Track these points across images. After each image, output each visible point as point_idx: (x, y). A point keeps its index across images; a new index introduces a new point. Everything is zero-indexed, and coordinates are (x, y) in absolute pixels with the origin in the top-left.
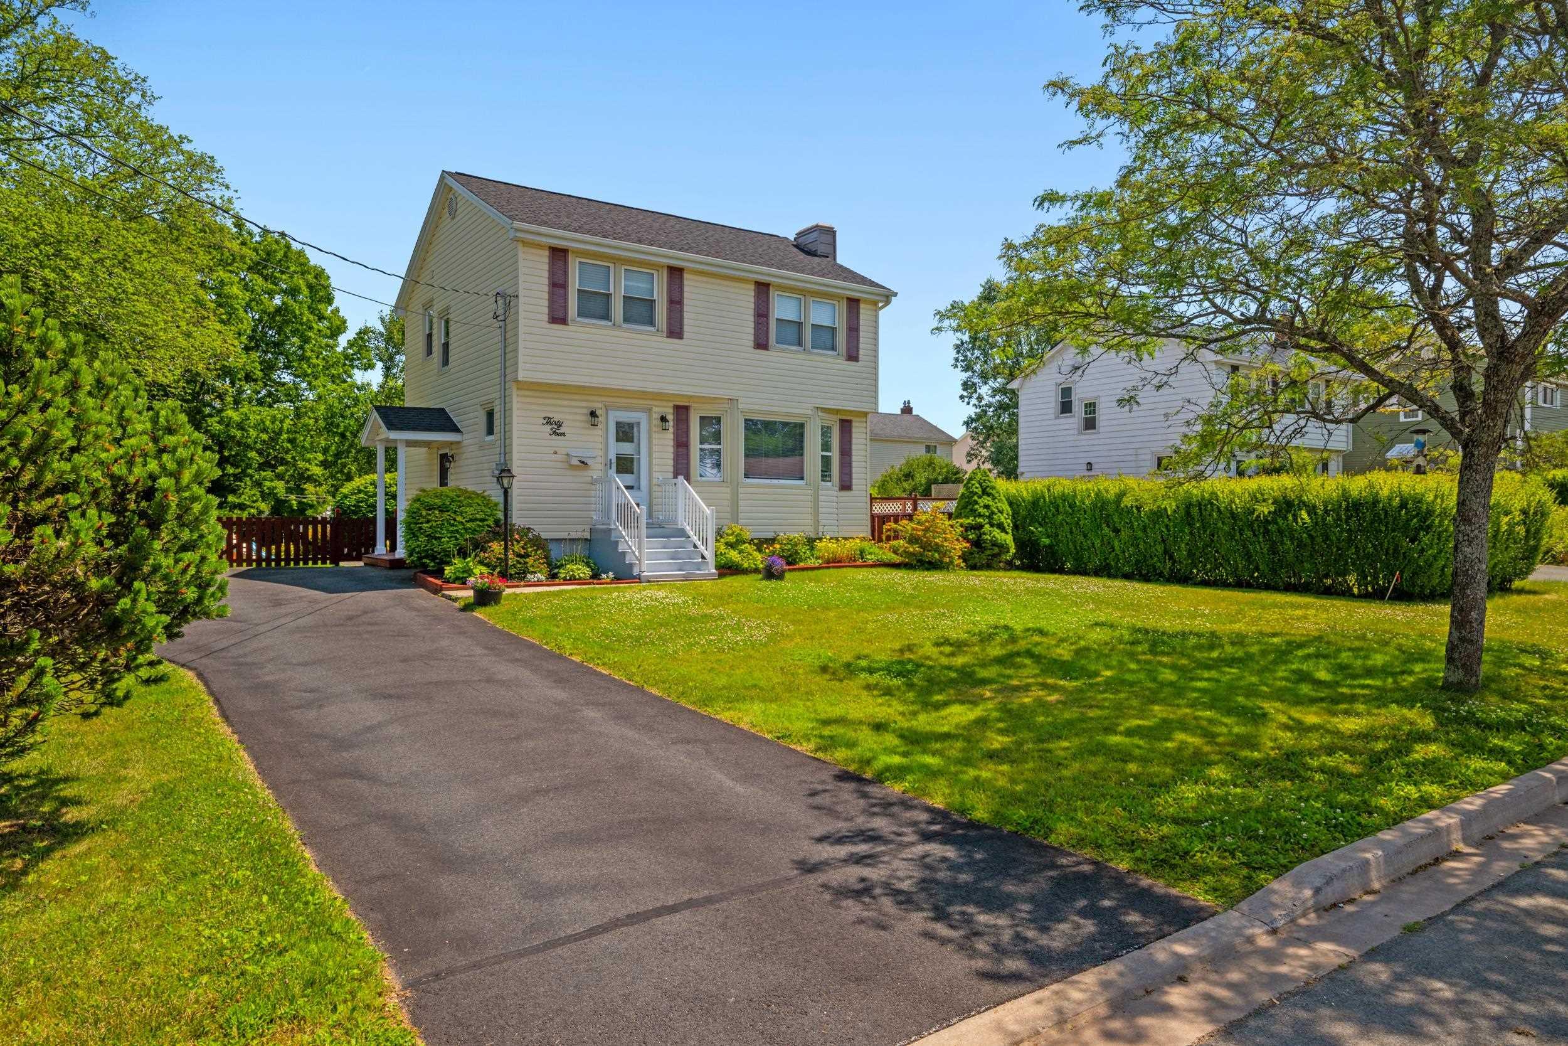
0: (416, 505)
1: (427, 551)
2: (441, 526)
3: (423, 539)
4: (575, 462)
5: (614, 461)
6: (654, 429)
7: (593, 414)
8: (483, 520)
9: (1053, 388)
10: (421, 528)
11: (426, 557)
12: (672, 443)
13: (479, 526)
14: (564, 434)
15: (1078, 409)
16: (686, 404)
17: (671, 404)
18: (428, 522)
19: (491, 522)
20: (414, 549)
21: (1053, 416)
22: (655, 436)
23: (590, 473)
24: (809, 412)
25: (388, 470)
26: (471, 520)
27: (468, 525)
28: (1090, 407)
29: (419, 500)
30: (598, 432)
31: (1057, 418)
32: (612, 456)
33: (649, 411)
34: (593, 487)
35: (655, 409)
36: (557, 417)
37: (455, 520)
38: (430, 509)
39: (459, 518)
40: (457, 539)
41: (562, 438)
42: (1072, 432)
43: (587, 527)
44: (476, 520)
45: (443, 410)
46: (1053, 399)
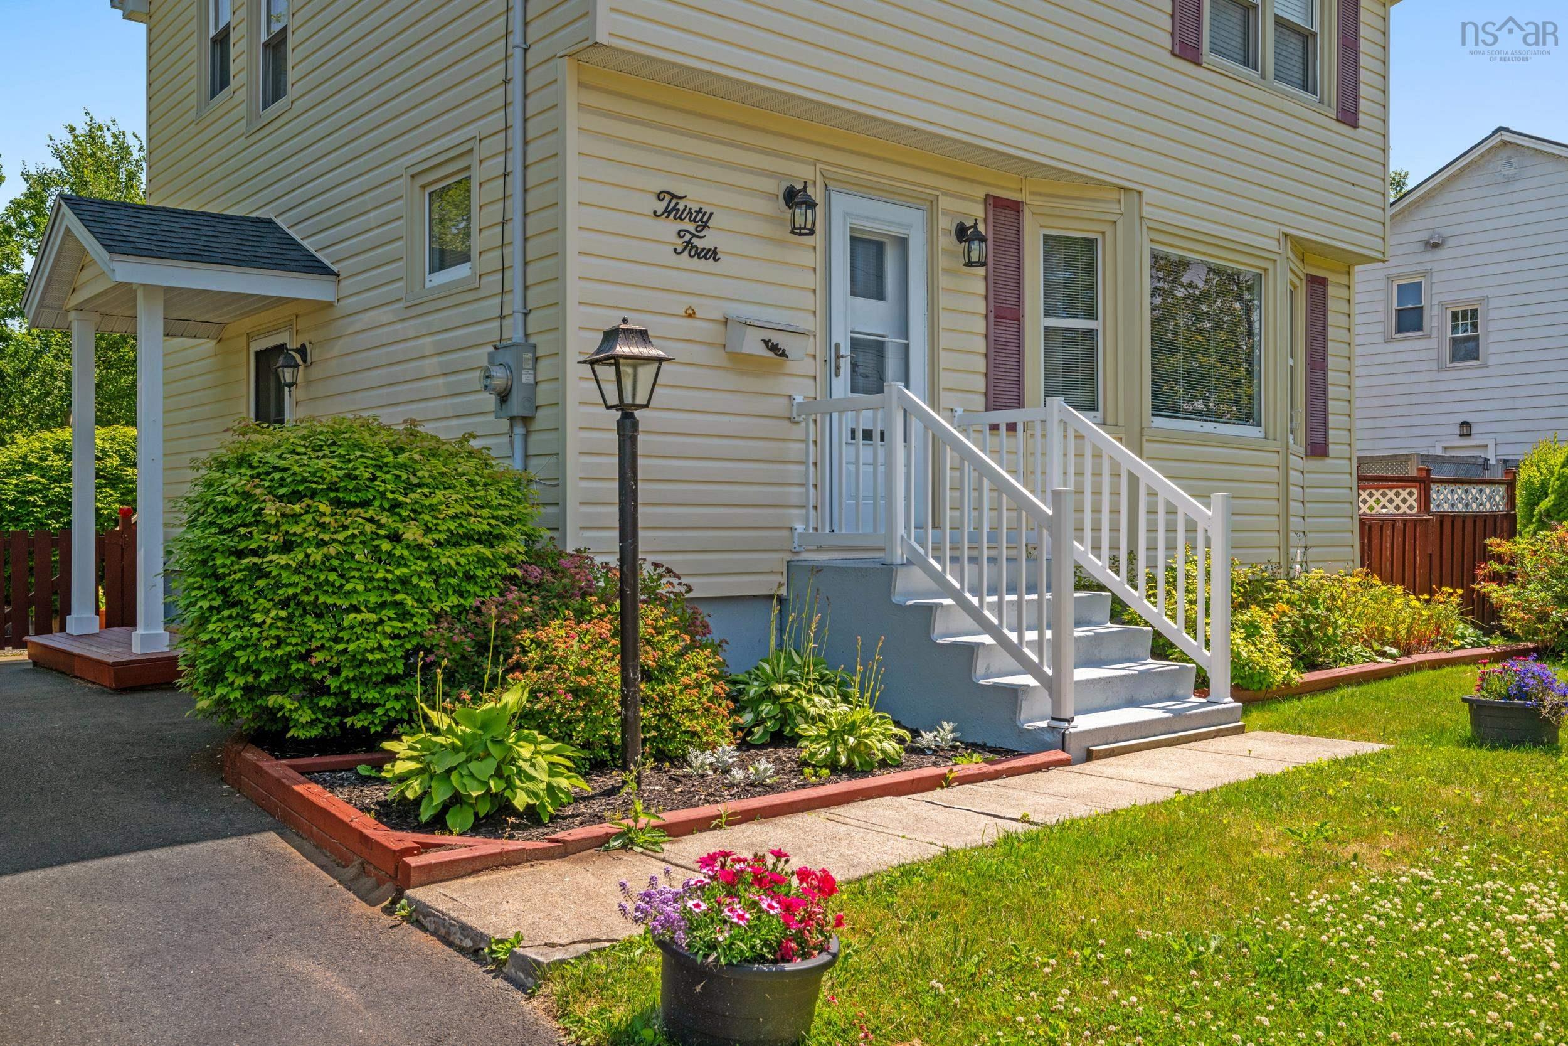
0: (237, 480)
1: (285, 662)
2: (342, 564)
3: (266, 614)
4: (752, 344)
5: (845, 350)
6: (943, 262)
7: (793, 197)
8: (489, 539)
9: (1381, 285)
10: (259, 572)
11: (279, 685)
12: (981, 307)
13: (483, 561)
14: (712, 254)
15: (1436, 320)
16: (1015, 196)
17: (980, 193)
18: (287, 547)
19: (515, 546)
20: (229, 655)
21: (1380, 338)
22: (943, 281)
23: (785, 385)
24: (1272, 245)
25: (104, 419)
26: (455, 540)
27: (448, 557)
28: (1466, 317)
29: (242, 461)
30: (804, 253)
31: (1389, 340)
32: (841, 337)
33: (931, 206)
34: (797, 432)
35: (944, 203)
36: (695, 196)
37: (395, 538)
38: (295, 497)
39: (412, 533)
40: (405, 615)
41: (708, 265)
42: (1424, 366)
43: (778, 560)
44: (470, 537)
45: (270, 222)
46: (1381, 307)
